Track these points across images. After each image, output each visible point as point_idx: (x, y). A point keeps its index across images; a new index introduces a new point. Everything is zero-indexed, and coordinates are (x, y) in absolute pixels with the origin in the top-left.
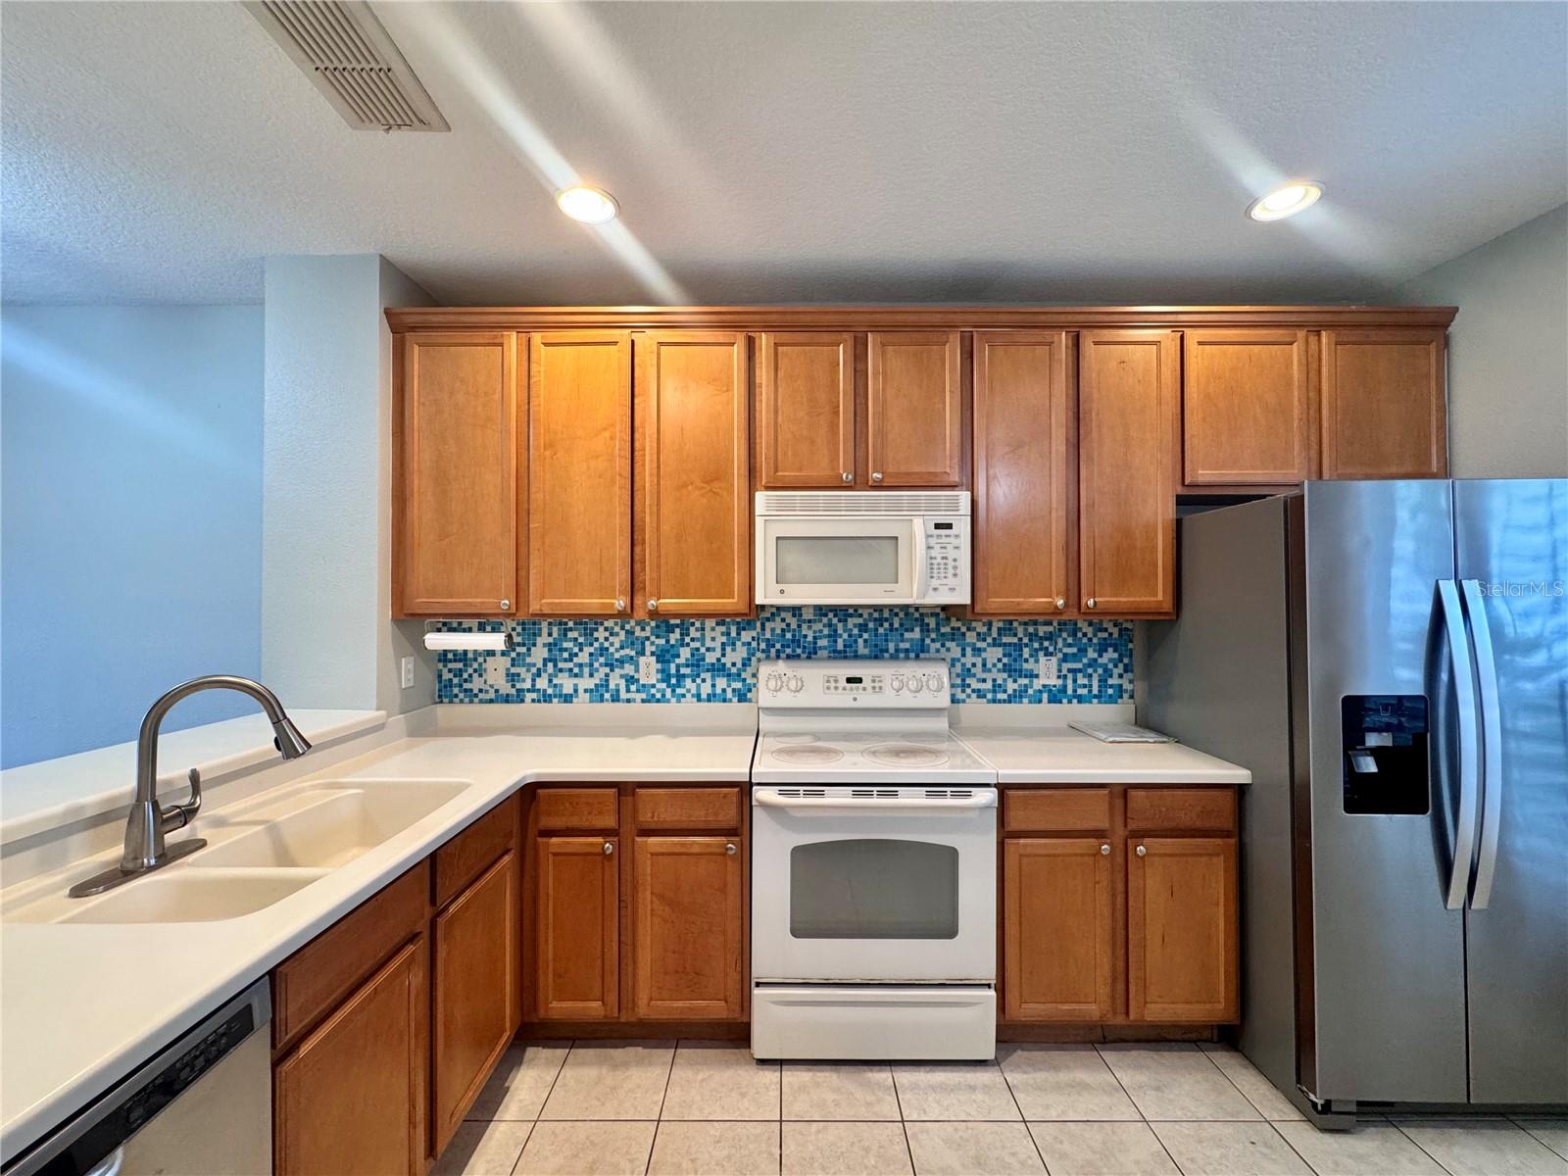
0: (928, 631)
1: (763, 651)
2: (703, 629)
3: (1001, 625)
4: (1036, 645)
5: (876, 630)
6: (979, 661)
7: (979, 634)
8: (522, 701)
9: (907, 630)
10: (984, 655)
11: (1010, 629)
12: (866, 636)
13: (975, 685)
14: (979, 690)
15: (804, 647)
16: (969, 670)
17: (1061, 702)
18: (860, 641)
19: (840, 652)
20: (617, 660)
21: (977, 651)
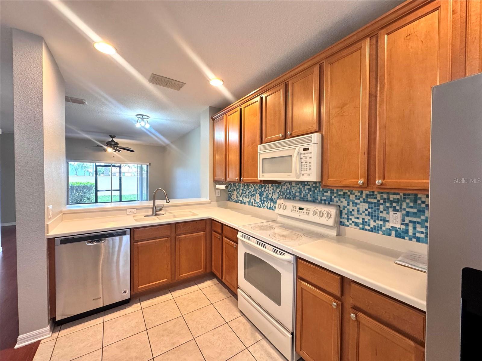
0: (333, 193)
1: (282, 196)
2: (268, 187)
3: (368, 193)
4: (388, 205)
5: (314, 191)
6: (356, 209)
7: (356, 196)
8: (238, 203)
9: (325, 192)
10: (358, 206)
11: (373, 195)
12: (311, 193)
13: (354, 220)
14: (356, 222)
15: (292, 195)
16: (351, 212)
17: (404, 238)
18: (309, 195)
19: (302, 198)
20: (253, 194)
21: (355, 204)
